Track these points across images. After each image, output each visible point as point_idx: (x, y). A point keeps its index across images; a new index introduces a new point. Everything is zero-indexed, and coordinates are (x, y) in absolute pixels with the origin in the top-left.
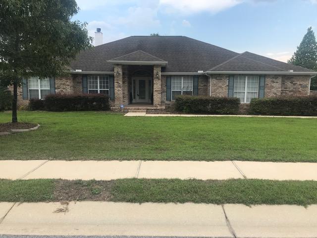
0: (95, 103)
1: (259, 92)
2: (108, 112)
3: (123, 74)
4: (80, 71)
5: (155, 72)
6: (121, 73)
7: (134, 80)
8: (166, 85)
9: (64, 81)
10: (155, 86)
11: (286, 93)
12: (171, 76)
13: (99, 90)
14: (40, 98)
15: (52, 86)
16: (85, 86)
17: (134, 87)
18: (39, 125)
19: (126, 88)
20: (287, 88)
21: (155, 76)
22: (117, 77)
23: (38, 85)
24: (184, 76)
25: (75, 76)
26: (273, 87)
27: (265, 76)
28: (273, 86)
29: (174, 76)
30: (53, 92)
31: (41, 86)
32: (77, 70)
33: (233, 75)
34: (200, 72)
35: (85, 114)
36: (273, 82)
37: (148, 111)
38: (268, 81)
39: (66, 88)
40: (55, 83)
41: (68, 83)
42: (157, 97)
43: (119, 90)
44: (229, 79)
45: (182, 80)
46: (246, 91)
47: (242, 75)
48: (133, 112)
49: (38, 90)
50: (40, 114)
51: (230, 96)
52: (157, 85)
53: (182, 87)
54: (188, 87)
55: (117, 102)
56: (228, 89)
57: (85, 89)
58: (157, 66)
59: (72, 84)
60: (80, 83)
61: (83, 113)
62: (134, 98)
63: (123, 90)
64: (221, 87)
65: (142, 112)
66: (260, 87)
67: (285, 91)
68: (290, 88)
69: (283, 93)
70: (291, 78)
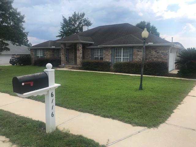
1: (130, 58)
4: (54, 47)
6: (63, 47)
8: (91, 54)
12: (93, 49)
16: (58, 54)
20: (152, 55)
24: (100, 48)
26: (138, 55)
27: (133, 47)
30: (43, 58)
31: (40, 54)
32: (52, 47)
33: (114, 48)
36: (139, 51)
38: (135, 50)
43: (63, 58)
46: (122, 58)
49: (40, 56)
52: (79, 54)
53: (99, 55)
57: (58, 56)
59: (51, 54)
64: (107, 55)
66: (130, 55)
67: (151, 57)
68: (154, 55)
69: (150, 59)
70: (156, 48)
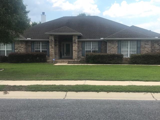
0: (38, 58)
1: (137, 51)
2: (45, 63)
3: (55, 40)
4: (30, 39)
5: (73, 39)
6: (53, 40)
7: (63, 44)
8: (81, 47)
9: (20, 45)
10: (74, 48)
11: (155, 51)
12: (84, 42)
13: (41, 50)
14: (6, 55)
15: (13, 48)
16: (33, 48)
17: (63, 49)
18: (3, 69)
19: (57, 49)
20: (155, 48)
21: (73, 42)
22: (51, 42)
23: (5, 48)
24: (92, 41)
25: (27, 42)
27: (140, 41)
28: (146, 47)
29: (87, 41)
30: (13, 52)
31: (7, 48)
32: (28, 39)
33: (121, 41)
34: (102, 39)
35: (31, 64)
36: (146, 44)
37: (69, 63)
38: (143, 43)
39: (21, 49)
40: (15, 46)
41: (22, 47)
42: (75, 54)
43: (52, 50)
44: (118, 43)
45: (92, 44)
46: (129, 50)
47: (126, 40)
48: (60, 63)
49: (5, 51)
50: (5, 64)
51: (119, 53)
52: (75, 47)
53: (92, 48)
54: (95, 48)
55: (50, 57)
56: (118, 49)
57: (33, 50)
58: (75, 35)
59: (25, 47)
60: (30, 46)
61: (30, 64)
62: (63, 55)
63: (55, 50)
64: (113, 48)
65: (65, 63)
66: (137, 47)
67: (154, 50)
68: (157, 48)
69: (153, 51)
70: (158, 41)
